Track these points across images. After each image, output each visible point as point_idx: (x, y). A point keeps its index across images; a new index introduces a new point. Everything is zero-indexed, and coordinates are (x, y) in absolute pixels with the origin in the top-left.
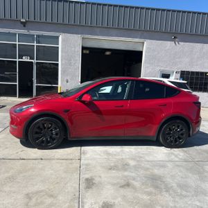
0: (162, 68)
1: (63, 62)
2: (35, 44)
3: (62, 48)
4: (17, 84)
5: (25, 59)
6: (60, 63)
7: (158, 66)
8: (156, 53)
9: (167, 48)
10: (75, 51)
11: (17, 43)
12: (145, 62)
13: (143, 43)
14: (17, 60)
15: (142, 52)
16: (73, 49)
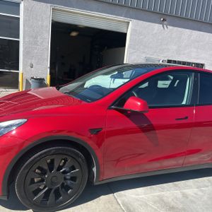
0: (148, 56)
1: (26, 40)
6: (21, 40)
8: (142, 37)
9: (155, 31)
10: (42, 26)
12: (130, 47)
13: (129, 23)
15: (126, 34)
16: (40, 23)
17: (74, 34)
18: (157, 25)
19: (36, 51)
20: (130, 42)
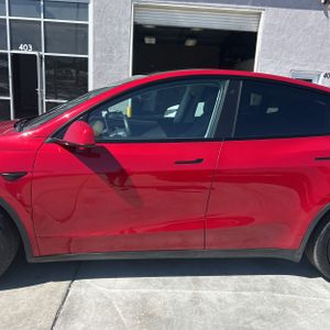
1: (98, 56)
2: (42, 20)
3: (94, 28)
4: (11, 98)
5: (24, 50)
6: (90, 56)
7: (288, 62)
8: (285, 35)
9: (309, 24)
10: (119, 33)
11: (7, 18)
13: (260, 14)
14: (9, 52)
15: (256, 34)
16: (116, 29)
17: (190, 43)
18: (314, 12)
19: (110, 71)
20: (262, 45)
